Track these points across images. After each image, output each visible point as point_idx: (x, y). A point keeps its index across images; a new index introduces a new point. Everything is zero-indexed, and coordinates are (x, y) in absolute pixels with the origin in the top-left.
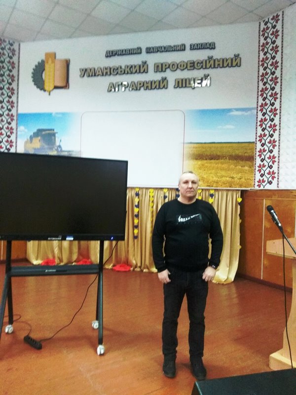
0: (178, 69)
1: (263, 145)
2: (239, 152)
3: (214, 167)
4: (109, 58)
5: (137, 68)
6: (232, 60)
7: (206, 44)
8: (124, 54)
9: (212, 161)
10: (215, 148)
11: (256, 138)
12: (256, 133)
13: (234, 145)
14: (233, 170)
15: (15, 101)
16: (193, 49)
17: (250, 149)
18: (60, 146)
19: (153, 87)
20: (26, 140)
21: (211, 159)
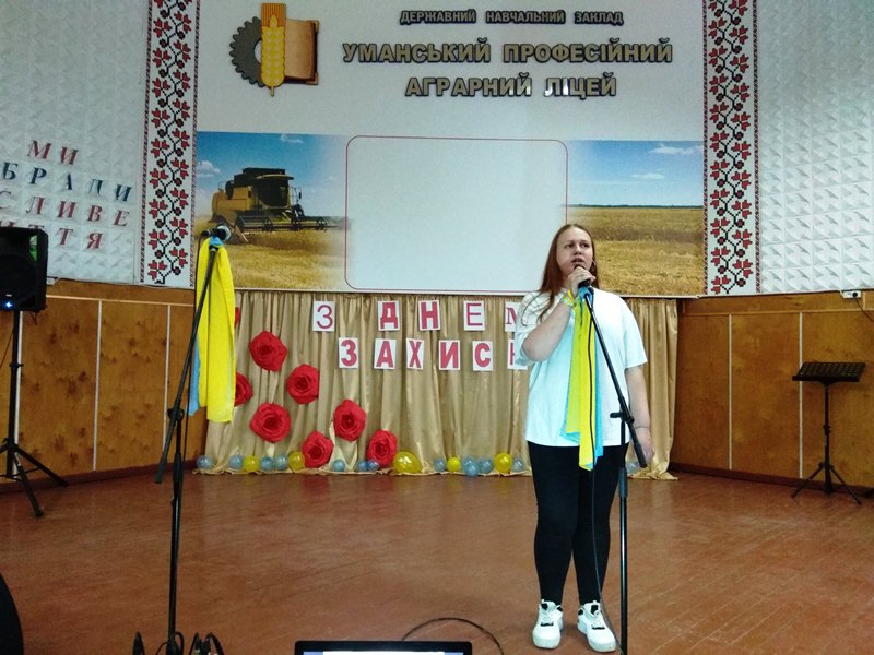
0: (552, 61)
1: (721, 212)
2: (675, 226)
3: (627, 253)
4: (405, 26)
5: (469, 50)
6: (656, 48)
7: (607, 14)
8: (440, 22)
9: (623, 242)
10: (627, 216)
11: (706, 200)
12: (706, 190)
13: (664, 211)
14: (663, 259)
15: (190, 104)
16: (582, 23)
17: (696, 220)
18: (298, 208)
19: (503, 92)
20: (217, 191)
21: (623, 239)
